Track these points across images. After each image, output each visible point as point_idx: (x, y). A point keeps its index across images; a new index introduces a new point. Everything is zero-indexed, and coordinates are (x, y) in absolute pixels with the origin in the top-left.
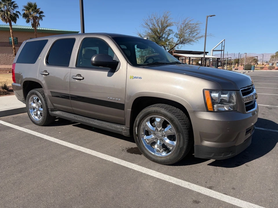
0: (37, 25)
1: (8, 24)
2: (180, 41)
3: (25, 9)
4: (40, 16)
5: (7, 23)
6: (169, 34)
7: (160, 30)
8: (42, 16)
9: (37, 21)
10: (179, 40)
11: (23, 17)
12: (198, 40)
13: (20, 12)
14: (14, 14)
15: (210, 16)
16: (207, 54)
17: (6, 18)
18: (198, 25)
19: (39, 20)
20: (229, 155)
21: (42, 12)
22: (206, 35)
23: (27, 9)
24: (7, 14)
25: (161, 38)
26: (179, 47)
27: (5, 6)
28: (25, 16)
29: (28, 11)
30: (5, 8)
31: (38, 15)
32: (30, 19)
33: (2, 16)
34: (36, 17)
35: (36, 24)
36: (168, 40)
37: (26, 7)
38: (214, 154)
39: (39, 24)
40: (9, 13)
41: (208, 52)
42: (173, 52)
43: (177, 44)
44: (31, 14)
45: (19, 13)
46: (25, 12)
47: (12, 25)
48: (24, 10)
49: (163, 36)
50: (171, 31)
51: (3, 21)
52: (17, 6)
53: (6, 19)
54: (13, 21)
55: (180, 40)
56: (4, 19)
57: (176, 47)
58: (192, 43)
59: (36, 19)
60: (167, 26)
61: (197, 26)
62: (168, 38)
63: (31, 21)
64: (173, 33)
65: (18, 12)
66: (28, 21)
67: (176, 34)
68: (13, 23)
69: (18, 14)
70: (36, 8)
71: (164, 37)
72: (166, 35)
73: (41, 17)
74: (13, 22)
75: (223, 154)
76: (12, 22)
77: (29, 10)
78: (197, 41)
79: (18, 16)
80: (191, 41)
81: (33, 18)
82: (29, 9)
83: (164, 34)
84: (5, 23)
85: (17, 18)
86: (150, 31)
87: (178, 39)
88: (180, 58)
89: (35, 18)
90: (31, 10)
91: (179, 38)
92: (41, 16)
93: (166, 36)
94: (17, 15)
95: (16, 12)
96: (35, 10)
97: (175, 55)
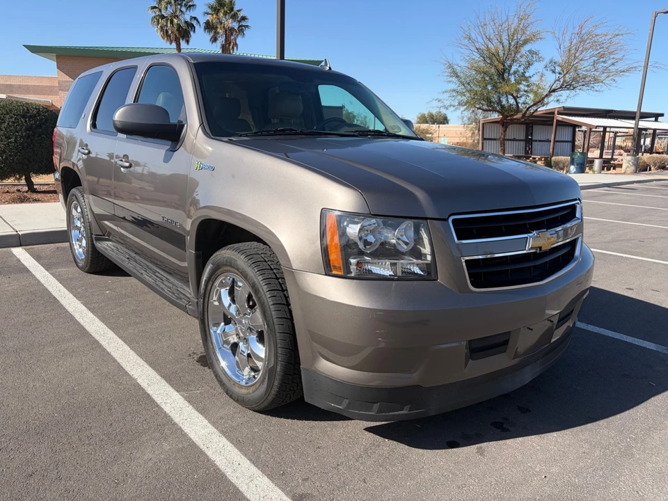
0: (233, 48)
1: (174, 45)
2: (564, 81)
3: (210, 11)
4: (239, 27)
5: (171, 44)
6: (529, 64)
7: (504, 54)
8: (244, 26)
9: (232, 37)
10: (558, 80)
11: (205, 29)
12: (616, 78)
13: (198, 18)
14: (186, 22)
15: (664, 13)
16: (660, 118)
17: (170, 32)
18: (620, 37)
19: (238, 36)
20: (401, 412)
21: (244, 18)
22: (646, 67)
23: (215, 11)
24: (172, 22)
25: (506, 75)
26: (562, 99)
27: (169, 6)
28: (209, 27)
29: (215, 16)
30: (169, 9)
31: (236, 25)
32: (218, 33)
33: (162, 27)
34: (232, 30)
35: (229, 45)
36: (527, 79)
37: (212, 7)
38: (347, 401)
39: (236, 44)
40: (175, 21)
41: (662, 115)
42: (556, 113)
43: (554, 91)
44: (221, 23)
45: (196, 21)
46: (209, 18)
47: (182, 47)
48: (208, 14)
49: (514, 68)
50: (534, 56)
51: (164, 39)
52: (193, 5)
53: (170, 36)
54: (183, 39)
55: (562, 80)
56: (166, 34)
57: (551, 98)
58: (597, 86)
59: (232, 34)
60: (526, 42)
61: (616, 40)
62: (527, 75)
63: (221, 40)
64: (540, 59)
65: (195, 18)
66: (214, 40)
67: (551, 61)
68: (183, 43)
69: (194, 23)
70: (232, 9)
71: (515, 73)
72: (520, 66)
73: (241, 30)
74: (184, 41)
75: (376, 406)
76: (181, 41)
77: (217, 14)
78: (611, 82)
79: (194, 28)
80: (596, 80)
81: (226, 31)
82: (219, 10)
83: (515, 63)
84: (168, 43)
85: (192, 33)
86: (477, 56)
87: (558, 75)
88: (577, 130)
89: (229, 32)
90: (221, 15)
91: (560, 73)
92: (242, 26)
93: (521, 70)
94: (192, 26)
95: (191, 19)
96: (230, 12)
97: (560, 119)
